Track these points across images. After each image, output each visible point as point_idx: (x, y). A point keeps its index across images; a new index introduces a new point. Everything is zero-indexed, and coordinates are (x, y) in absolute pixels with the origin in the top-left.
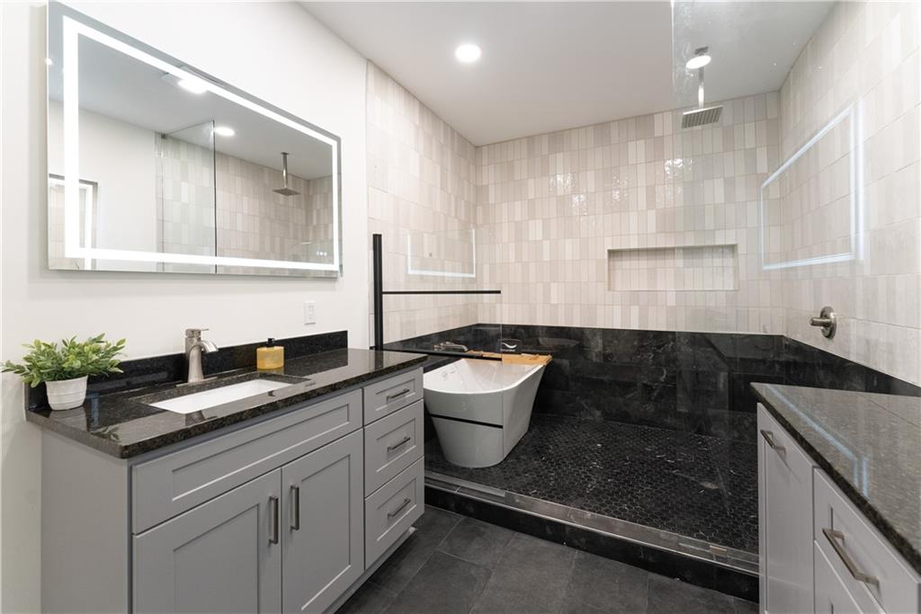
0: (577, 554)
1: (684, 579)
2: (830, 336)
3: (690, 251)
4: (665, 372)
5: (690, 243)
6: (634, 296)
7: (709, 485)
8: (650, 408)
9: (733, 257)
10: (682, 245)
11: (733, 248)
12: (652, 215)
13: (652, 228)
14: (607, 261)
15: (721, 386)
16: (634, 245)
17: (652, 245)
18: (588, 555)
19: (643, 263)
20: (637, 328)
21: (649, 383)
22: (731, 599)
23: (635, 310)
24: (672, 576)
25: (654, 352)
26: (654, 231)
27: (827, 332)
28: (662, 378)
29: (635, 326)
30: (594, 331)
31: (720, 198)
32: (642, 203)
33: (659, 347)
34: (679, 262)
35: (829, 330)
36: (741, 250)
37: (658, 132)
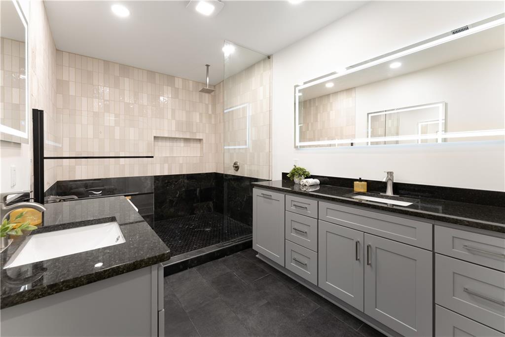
0: (194, 269)
1: (227, 255)
2: (237, 170)
3: (186, 140)
4: (178, 192)
5: (188, 137)
6: (166, 160)
7: (207, 230)
8: (172, 210)
9: (200, 143)
10: (184, 137)
11: (200, 140)
12: (174, 122)
13: (174, 128)
14: (153, 142)
15: (198, 194)
16: (166, 135)
17: (173, 136)
18: (198, 267)
19: (168, 144)
20: (167, 174)
21: (172, 199)
22: (239, 253)
23: (166, 166)
24: (224, 256)
25: (174, 184)
26: (174, 130)
27: (236, 169)
28: (177, 196)
29: (166, 173)
30: (146, 178)
31: (198, 121)
32: (170, 117)
33: (176, 182)
34: (182, 144)
35: (237, 168)
36: (204, 141)
37: (176, 86)
